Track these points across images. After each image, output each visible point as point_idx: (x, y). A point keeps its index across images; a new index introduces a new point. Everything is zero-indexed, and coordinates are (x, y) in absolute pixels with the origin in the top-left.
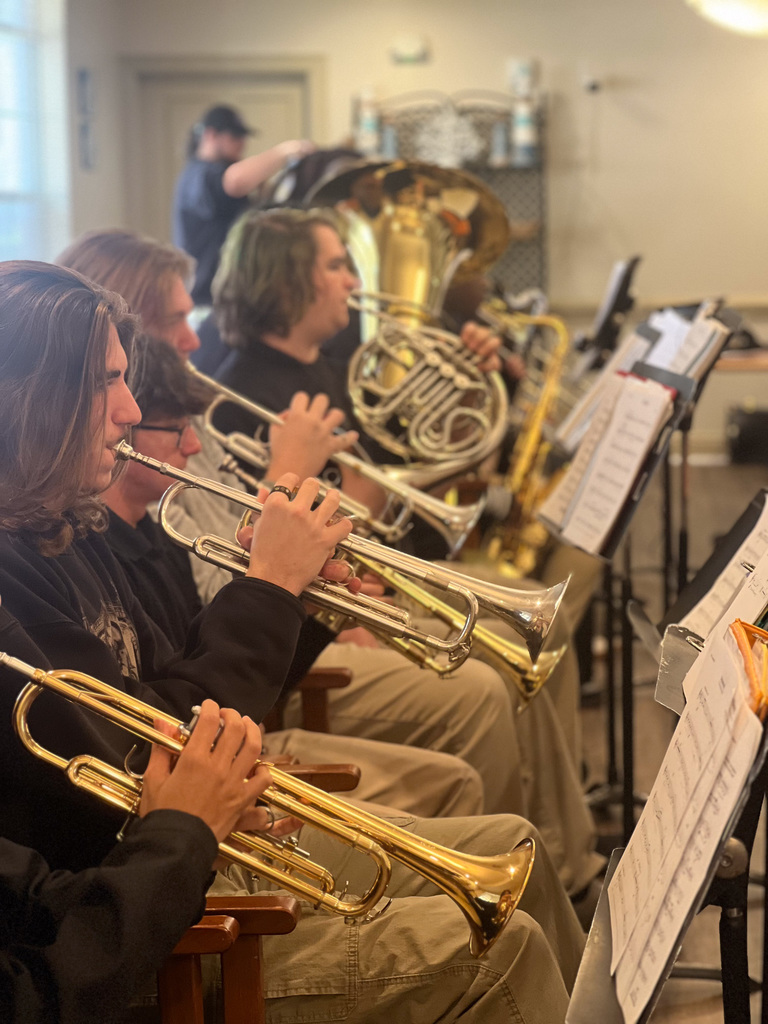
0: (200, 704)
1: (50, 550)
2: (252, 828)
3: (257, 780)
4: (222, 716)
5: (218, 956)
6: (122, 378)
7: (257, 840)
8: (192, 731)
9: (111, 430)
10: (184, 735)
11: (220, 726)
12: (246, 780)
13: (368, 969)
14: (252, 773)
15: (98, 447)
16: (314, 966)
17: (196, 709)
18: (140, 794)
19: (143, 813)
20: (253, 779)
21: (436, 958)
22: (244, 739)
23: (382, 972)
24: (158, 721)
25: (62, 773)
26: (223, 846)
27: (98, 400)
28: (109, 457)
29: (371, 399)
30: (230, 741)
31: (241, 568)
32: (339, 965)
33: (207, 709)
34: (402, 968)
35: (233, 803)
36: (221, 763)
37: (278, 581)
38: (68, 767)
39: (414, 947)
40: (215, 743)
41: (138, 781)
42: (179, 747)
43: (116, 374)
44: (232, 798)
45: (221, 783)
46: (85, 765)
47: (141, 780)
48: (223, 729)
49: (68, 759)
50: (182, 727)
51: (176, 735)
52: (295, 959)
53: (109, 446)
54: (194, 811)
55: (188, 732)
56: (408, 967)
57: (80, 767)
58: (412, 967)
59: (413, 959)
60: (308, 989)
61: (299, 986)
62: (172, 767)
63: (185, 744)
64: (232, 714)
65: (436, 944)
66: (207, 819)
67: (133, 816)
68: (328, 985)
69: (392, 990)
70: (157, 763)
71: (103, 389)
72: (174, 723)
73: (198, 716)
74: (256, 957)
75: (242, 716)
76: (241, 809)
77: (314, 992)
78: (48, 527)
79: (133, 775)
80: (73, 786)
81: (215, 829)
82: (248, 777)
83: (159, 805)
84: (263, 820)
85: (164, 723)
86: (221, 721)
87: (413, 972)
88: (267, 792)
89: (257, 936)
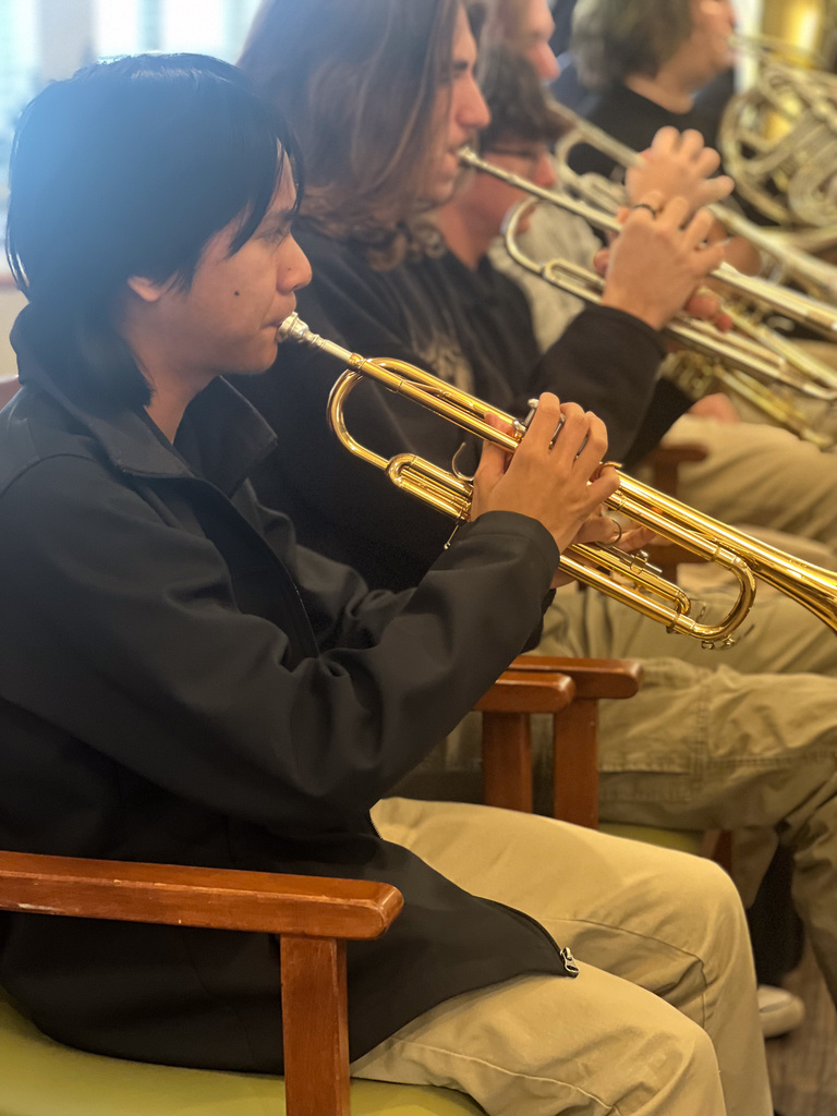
0: (538, 398)
1: (380, 264)
2: (595, 539)
3: (603, 482)
4: (562, 411)
5: (551, 716)
6: (469, 72)
7: (602, 553)
8: (527, 428)
9: (455, 133)
10: (520, 431)
11: (560, 422)
12: (589, 483)
13: (717, 747)
14: (596, 475)
15: (439, 151)
16: (657, 740)
17: (533, 402)
18: (470, 499)
19: (474, 517)
20: (596, 481)
21: (797, 740)
22: (588, 436)
23: (732, 753)
24: (489, 416)
25: (382, 474)
26: (563, 559)
27: (441, 94)
28: (450, 163)
29: (748, 152)
30: (572, 437)
31: (594, 298)
32: (684, 741)
33: (546, 401)
34: (757, 749)
35: (576, 507)
36: (563, 461)
37: (636, 310)
38: (389, 466)
39: (771, 728)
40: (554, 441)
41: (467, 483)
42: (515, 444)
43: (463, 66)
44: (575, 501)
45: (562, 482)
46: (408, 464)
47: (472, 483)
48: (563, 424)
49: (388, 459)
50: (517, 423)
51: (511, 432)
52: (635, 730)
53: (452, 150)
54: (532, 515)
55: (524, 428)
56: (763, 748)
57: (403, 466)
58: (768, 748)
59: (770, 740)
60: (649, 764)
61: (637, 760)
62: (506, 467)
63: (519, 442)
64: (574, 409)
65: (799, 724)
66: (547, 524)
67: (462, 523)
68: (671, 761)
69: (744, 772)
70: (489, 462)
71: (447, 82)
72: (507, 419)
73: (536, 409)
74: (592, 724)
75: (586, 411)
76: (583, 514)
77: (655, 768)
78: (380, 238)
79: (460, 476)
80: (395, 487)
81: (556, 536)
82: (591, 480)
83: (491, 508)
84: (609, 531)
85: (496, 418)
86: (562, 416)
87: (770, 754)
88: (614, 497)
89: (595, 699)
